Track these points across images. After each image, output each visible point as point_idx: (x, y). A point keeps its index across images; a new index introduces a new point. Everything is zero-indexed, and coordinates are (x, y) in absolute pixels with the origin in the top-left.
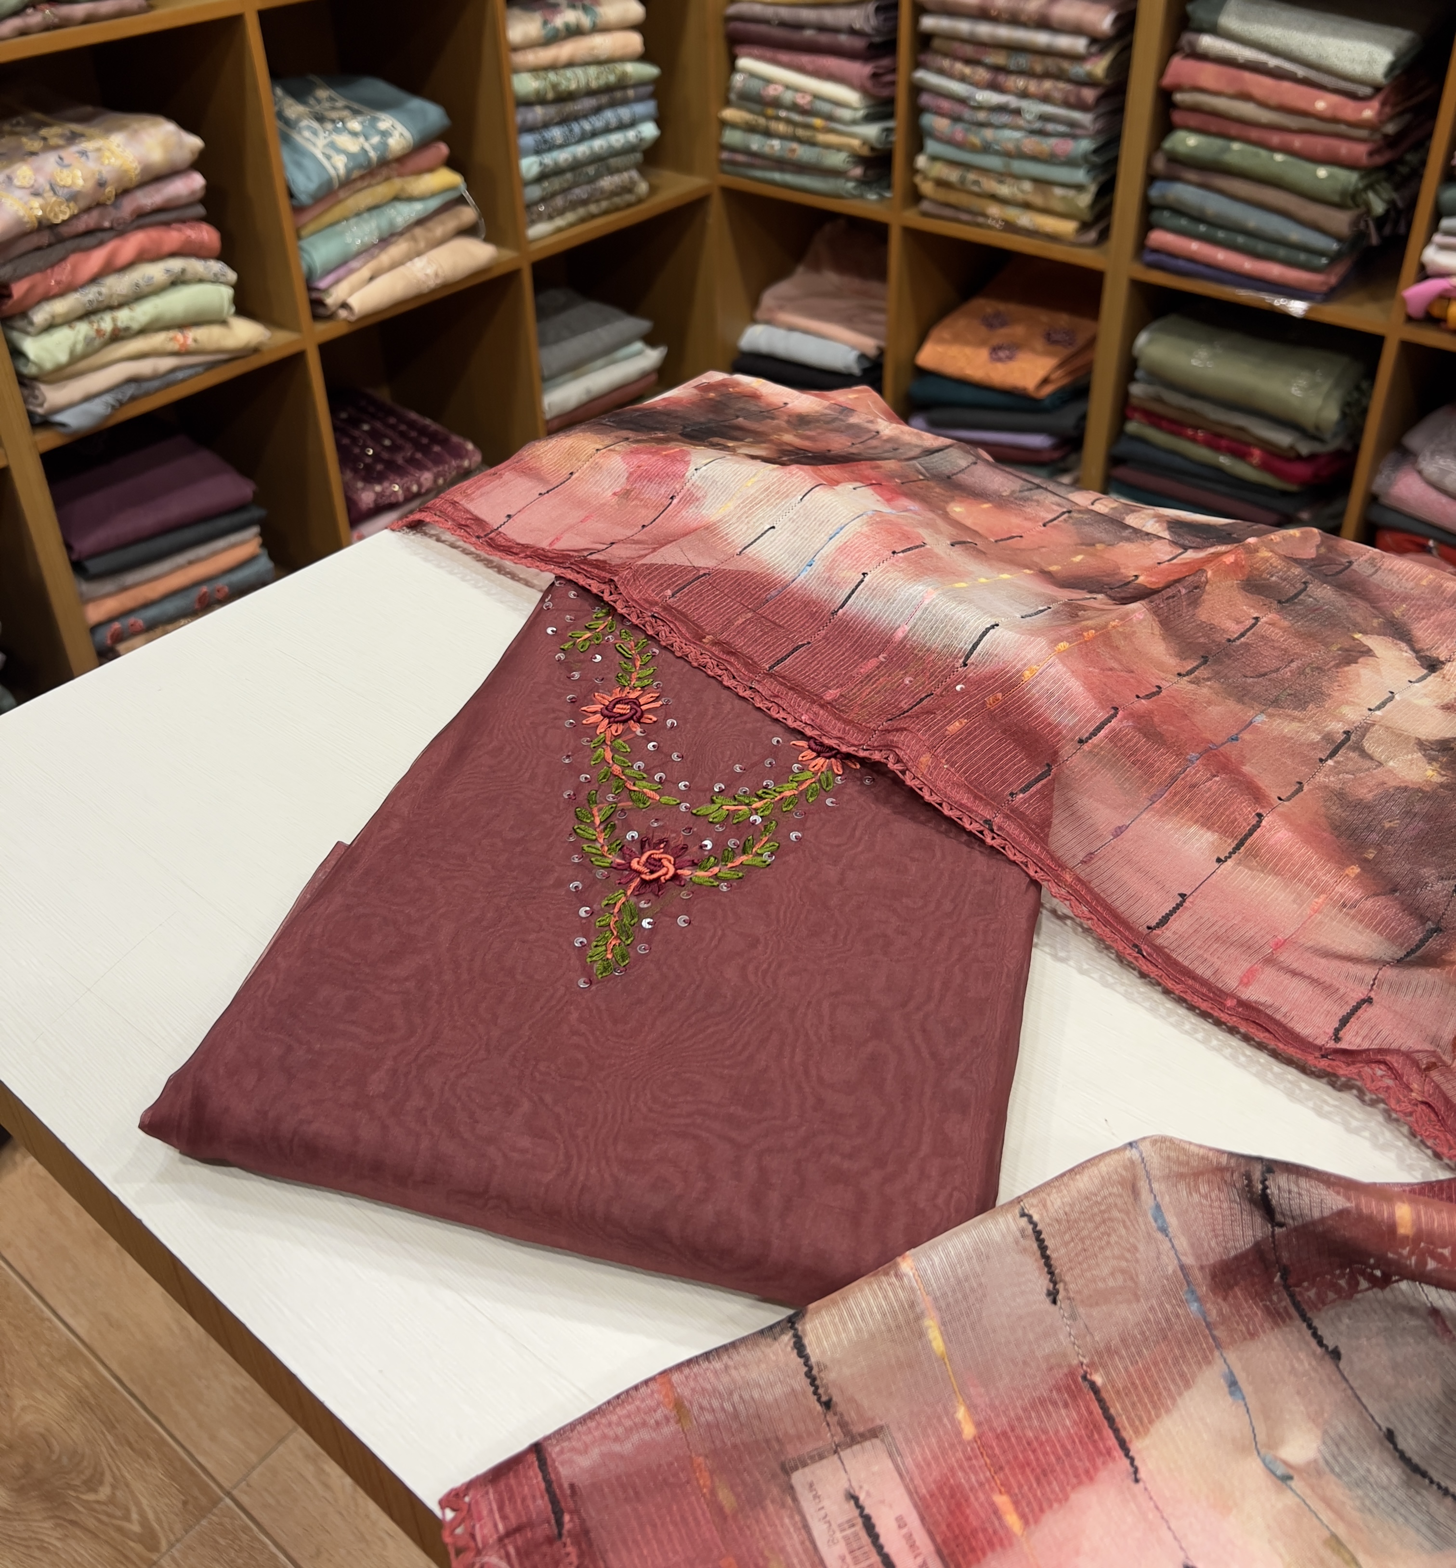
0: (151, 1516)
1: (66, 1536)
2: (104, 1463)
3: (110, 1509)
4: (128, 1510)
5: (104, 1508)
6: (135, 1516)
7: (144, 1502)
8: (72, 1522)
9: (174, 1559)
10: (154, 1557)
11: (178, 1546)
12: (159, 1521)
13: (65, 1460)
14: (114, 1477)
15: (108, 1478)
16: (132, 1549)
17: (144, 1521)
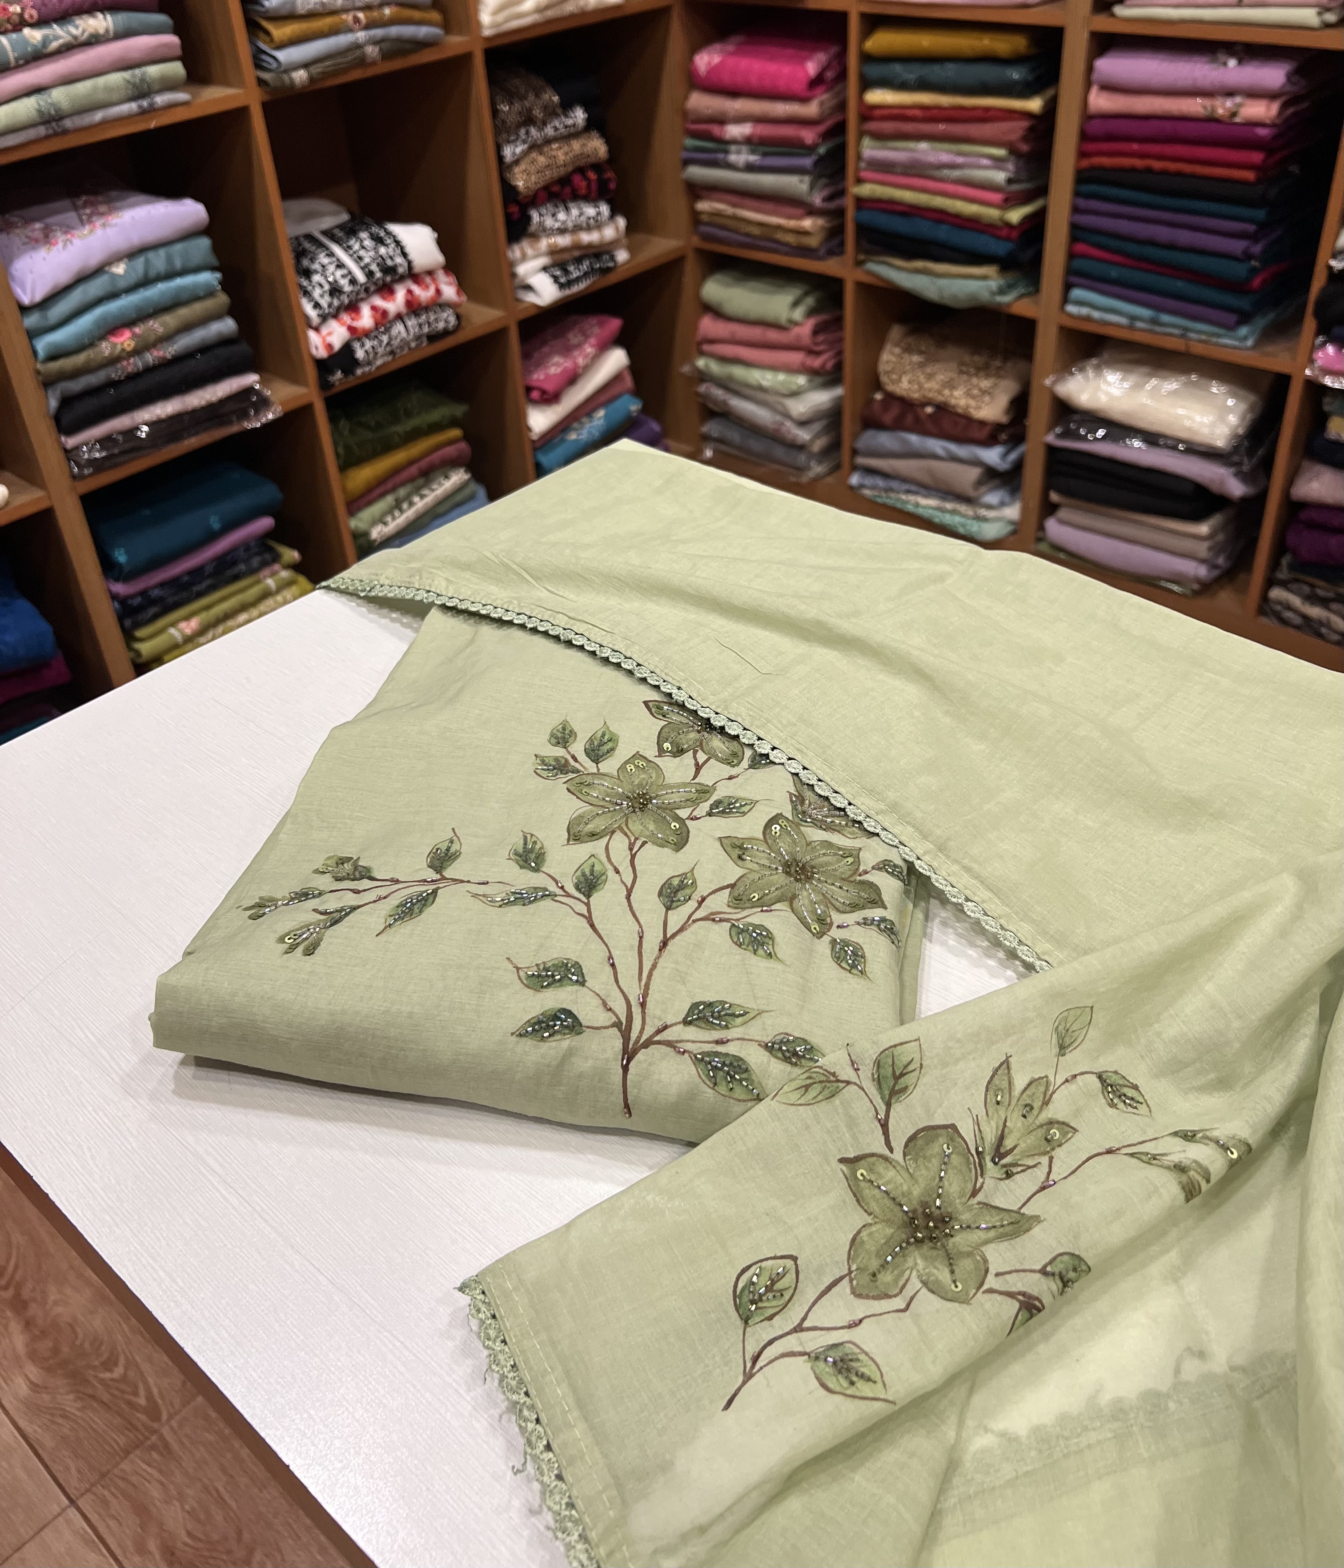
0: (155, 1391)
1: (84, 1407)
2: (119, 1349)
3: (123, 1387)
4: (136, 1387)
5: (117, 1385)
6: (142, 1392)
7: (150, 1380)
8: (92, 1397)
9: (172, 1428)
10: (156, 1425)
11: (178, 1418)
12: (162, 1398)
13: (87, 1345)
14: (127, 1359)
15: (122, 1361)
16: (138, 1418)
17: (150, 1397)
